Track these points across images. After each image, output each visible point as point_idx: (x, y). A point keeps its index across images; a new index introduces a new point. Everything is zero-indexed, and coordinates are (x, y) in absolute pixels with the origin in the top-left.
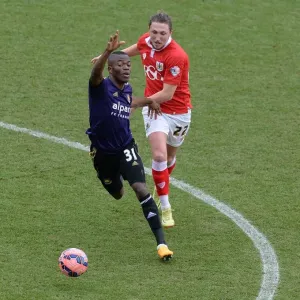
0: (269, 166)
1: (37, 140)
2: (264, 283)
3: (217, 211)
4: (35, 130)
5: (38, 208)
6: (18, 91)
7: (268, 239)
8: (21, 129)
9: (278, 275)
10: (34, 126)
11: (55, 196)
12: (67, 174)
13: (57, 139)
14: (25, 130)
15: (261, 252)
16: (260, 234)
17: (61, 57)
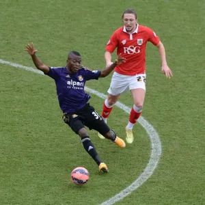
0: (156, 84)
1: (15, 69)
2: (152, 155)
3: (124, 111)
4: (14, 62)
5: (16, 110)
6: (4, 39)
7: (154, 128)
8: (6, 62)
9: (160, 150)
10: (13, 60)
11: (26, 103)
12: (33, 89)
13: (27, 68)
14: (8, 62)
15: (151, 136)
16: (150, 125)
17: (29, 18)
